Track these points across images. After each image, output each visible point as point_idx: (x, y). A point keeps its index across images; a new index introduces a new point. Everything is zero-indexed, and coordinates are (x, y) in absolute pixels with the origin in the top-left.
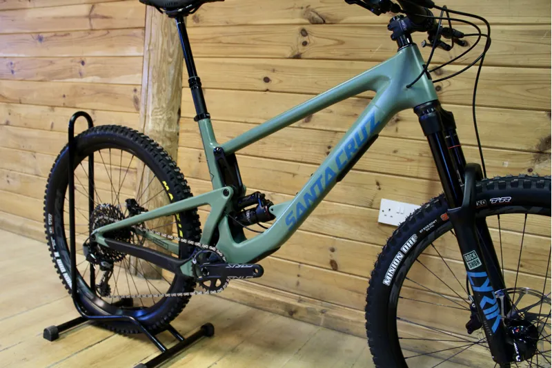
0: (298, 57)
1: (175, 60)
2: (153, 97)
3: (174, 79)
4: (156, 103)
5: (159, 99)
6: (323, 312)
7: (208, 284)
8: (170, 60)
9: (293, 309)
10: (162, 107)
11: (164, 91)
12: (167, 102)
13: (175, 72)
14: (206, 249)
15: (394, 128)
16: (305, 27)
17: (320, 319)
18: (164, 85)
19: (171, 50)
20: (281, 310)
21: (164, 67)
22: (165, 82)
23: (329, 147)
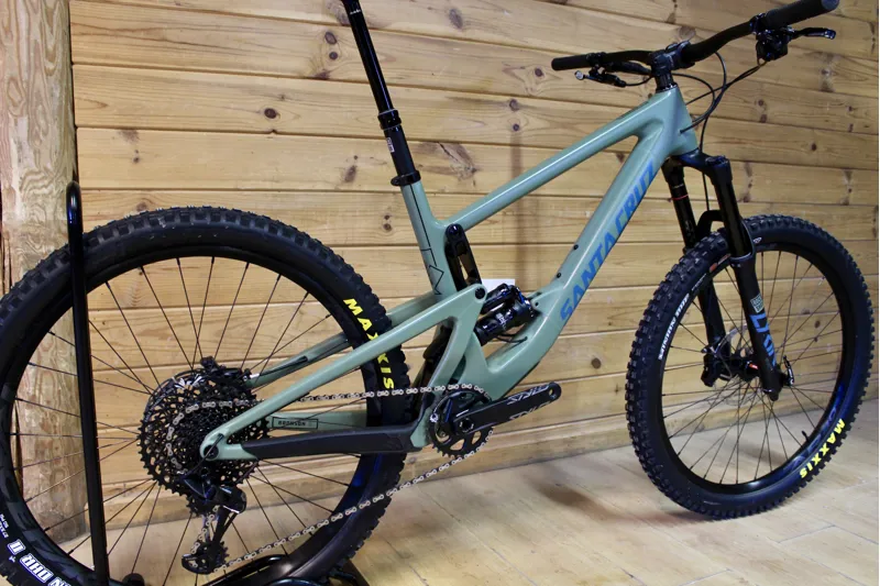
0: (323, 77)
1: (60, 67)
2: (20, 148)
3: (60, 107)
4: (30, 161)
5: (37, 152)
8: (51, 66)
10: (46, 170)
11: (45, 134)
12: (55, 158)
13: (61, 92)
15: (471, 181)
18: (42, 122)
19: (50, 48)
21: (40, 81)
22: (44, 113)
23: (387, 217)
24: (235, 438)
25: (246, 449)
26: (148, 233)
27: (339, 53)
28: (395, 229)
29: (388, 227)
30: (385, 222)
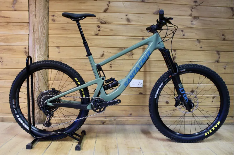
0: (97, 35)
1: (46, 36)
2: (38, 50)
3: (45, 43)
4: (39, 53)
5: (40, 51)
6: (115, 120)
7: (98, 110)
8: (44, 36)
9: (104, 122)
10: (42, 54)
11: (42, 48)
12: (44, 52)
13: (46, 40)
14: (96, 99)
15: (132, 57)
16: (99, 25)
17: (114, 122)
18: (42, 46)
19: (44, 32)
20: (99, 123)
21: (42, 38)
22: (42, 44)
23: (111, 65)
24: (51, 102)
25: (52, 104)
26: (39, 64)
27: (100, 29)
28: (113, 67)
29: (111, 67)
30: (110, 66)
